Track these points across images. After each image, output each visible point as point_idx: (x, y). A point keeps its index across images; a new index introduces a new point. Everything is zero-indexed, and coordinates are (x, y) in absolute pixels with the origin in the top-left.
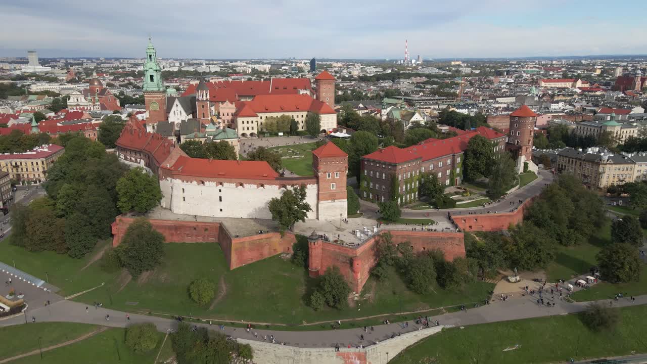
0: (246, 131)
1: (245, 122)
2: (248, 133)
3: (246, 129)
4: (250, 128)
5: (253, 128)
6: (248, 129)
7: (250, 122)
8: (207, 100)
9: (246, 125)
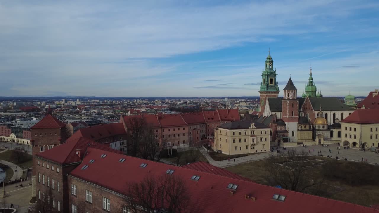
0: (348, 139)
1: (348, 129)
2: (351, 141)
3: (348, 136)
4: (353, 137)
5: (355, 137)
6: (350, 136)
7: (353, 129)
8: (289, 99)
9: (348, 132)
